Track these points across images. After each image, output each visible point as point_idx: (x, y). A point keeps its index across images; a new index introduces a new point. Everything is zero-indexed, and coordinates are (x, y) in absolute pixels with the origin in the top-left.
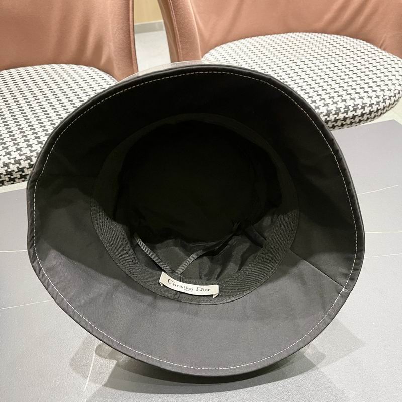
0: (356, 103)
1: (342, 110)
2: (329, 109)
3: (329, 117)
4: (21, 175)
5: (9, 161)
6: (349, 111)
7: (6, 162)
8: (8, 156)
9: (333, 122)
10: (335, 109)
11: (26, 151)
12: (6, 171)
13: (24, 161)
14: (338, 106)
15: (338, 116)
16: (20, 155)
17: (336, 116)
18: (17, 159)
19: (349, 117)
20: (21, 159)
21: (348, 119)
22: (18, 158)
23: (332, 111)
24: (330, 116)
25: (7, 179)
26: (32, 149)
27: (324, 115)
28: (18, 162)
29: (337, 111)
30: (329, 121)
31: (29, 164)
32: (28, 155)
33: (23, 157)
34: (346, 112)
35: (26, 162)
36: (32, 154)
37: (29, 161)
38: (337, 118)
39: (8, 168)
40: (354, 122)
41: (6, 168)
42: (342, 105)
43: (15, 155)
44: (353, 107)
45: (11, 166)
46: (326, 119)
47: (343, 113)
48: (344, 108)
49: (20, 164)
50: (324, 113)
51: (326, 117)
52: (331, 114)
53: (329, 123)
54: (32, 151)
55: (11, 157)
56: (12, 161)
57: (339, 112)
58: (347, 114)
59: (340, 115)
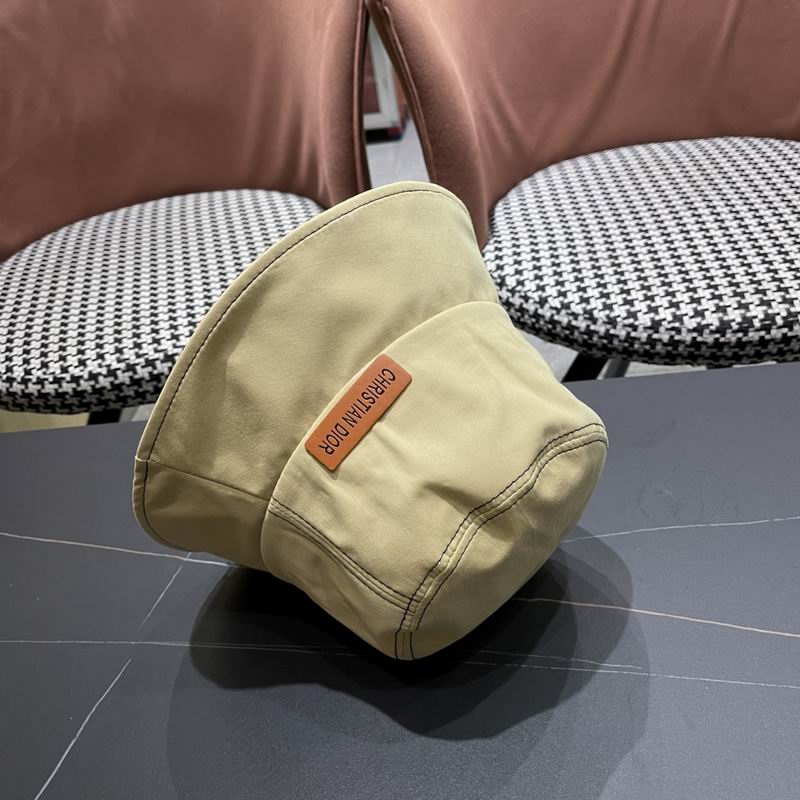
0: (793, 310)
1: (757, 323)
2: (726, 318)
3: (723, 335)
4: (117, 396)
5: (99, 370)
6: (774, 327)
7: (94, 372)
8: (100, 361)
9: (734, 347)
10: (739, 320)
11: (129, 354)
12: (93, 386)
13: (124, 372)
14: (749, 314)
15: (745, 335)
16: (119, 361)
17: (740, 335)
18: (112, 368)
19: (773, 340)
20: (119, 369)
21: (772, 343)
22: (115, 365)
23: (733, 324)
24: (728, 335)
25: (95, 401)
26: (141, 352)
27: (712, 332)
28: (112, 373)
29: (746, 325)
30: (724, 343)
31: (131, 378)
32: (132, 363)
33: (122, 366)
34: (767, 328)
35: (127, 374)
36: (137, 361)
37: (130, 373)
38: (745, 339)
39: (97, 382)
40: (789, 350)
41: (92, 383)
42: (757, 312)
43: (111, 360)
44: (784, 318)
45: (101, 378)
46: (717, 340)
47: (757, 330)
48: (762, 321)
49: (116, 377)
50: (713, 328)
51: (717, 336)
52: (729, 331)
53: (726, 350)
54: (138, 356)
55: (104, 364)
56: (104, 371)
57: (748, 327)
58: (769, 333)
59: (751, 334)
